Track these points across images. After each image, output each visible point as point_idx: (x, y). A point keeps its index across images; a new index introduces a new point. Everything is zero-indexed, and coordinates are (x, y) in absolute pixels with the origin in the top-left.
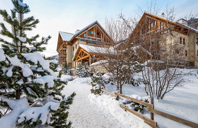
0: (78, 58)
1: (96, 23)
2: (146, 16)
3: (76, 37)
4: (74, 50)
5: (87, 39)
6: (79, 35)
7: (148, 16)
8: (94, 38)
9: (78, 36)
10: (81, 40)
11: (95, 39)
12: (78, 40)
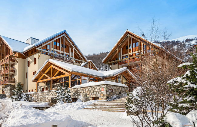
0: (45, 77)
1: (64, 33)
2: (128, 35)
3: (37, 49)
4: (29, 66)
5: (51, 52)
6: (41, 45)
7: (130, 36)
8: (60, 51)
9: (40, 47)
10: (43, 53)
11: (63, 54)
12: (38, 52)
